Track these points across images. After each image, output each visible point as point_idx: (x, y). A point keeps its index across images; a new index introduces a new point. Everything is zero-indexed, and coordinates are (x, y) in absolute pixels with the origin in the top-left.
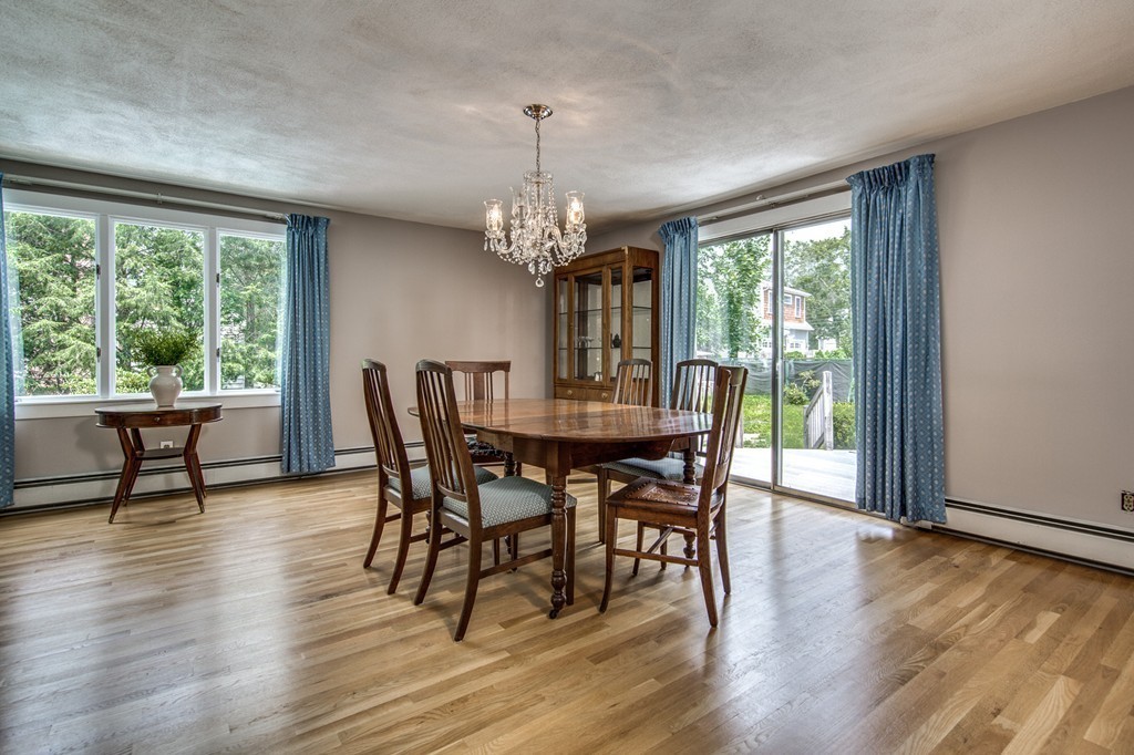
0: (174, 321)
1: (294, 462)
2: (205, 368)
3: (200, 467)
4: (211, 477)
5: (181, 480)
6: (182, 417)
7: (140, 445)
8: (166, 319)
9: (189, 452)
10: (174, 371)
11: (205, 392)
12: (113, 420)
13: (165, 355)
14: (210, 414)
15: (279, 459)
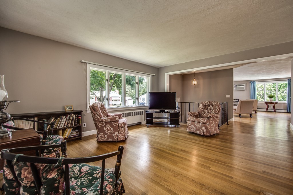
0: (273, 90)
1: (289, 110)
2: (276, 98)
3: (275, 110)
4: (276, 111)
5: (273, 110)
6: (273, 103)
7: (268, 106)
8: (271, 90)
9: (274, 107)
10: (272, 99)
11: (276, 101)
12: (266, 103)
13: (271, 97)
14: (276, 103)
15: (286, 110)
